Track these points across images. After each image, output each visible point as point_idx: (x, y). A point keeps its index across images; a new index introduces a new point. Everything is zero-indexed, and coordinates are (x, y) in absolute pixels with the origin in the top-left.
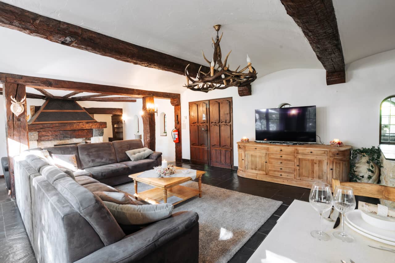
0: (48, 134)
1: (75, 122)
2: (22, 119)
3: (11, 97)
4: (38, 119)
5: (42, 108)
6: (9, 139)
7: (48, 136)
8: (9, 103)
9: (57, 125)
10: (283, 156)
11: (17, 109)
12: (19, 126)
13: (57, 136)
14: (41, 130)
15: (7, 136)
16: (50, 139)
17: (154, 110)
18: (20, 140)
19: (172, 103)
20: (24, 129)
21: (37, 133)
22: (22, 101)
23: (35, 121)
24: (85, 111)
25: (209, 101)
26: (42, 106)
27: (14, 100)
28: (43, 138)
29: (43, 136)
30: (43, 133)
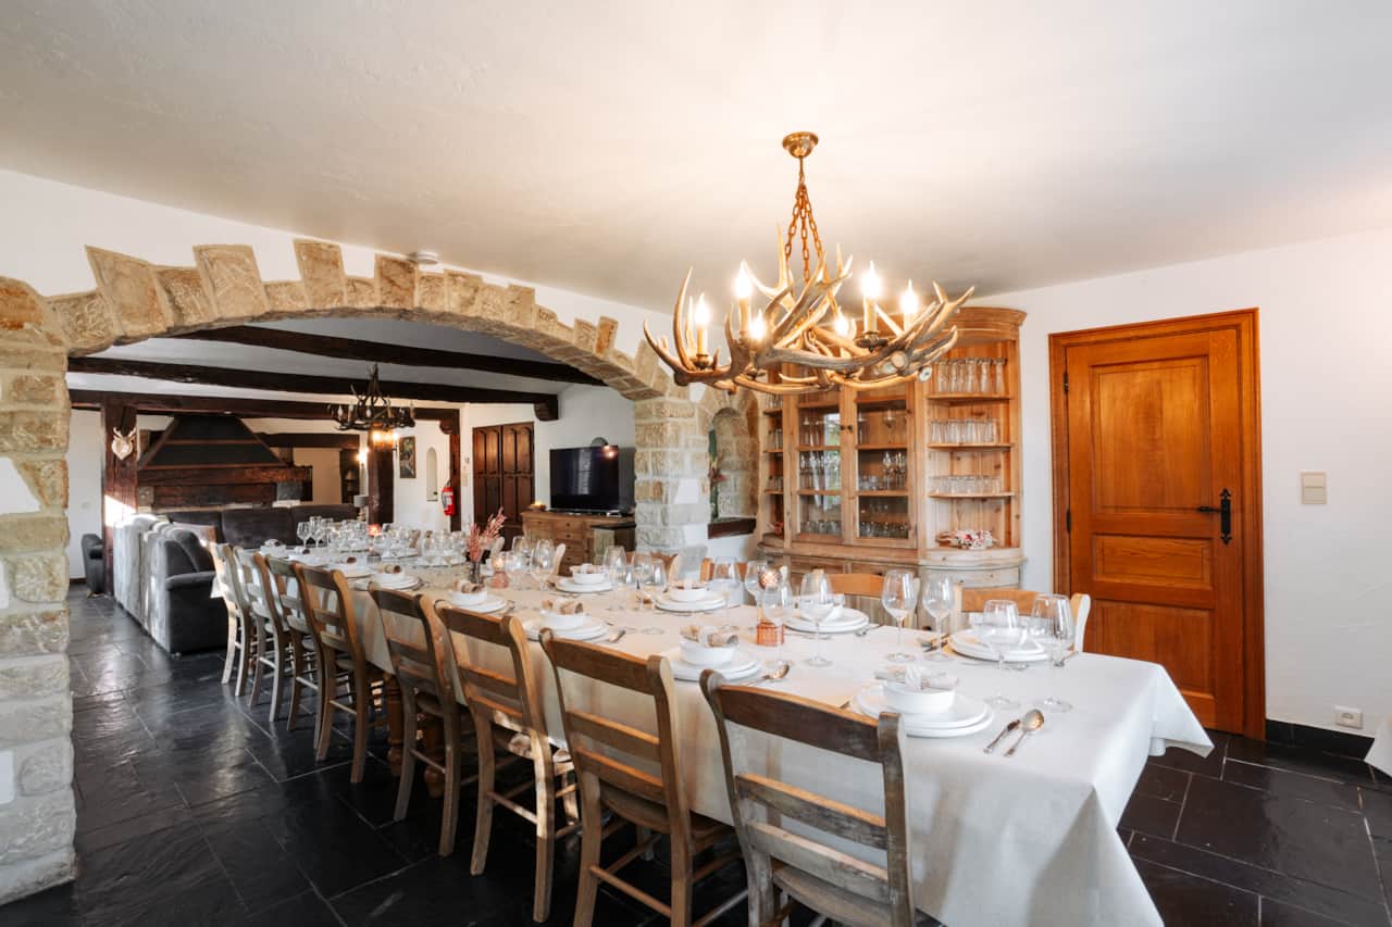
0: (174, 492)
1: (236, 466)
2: (128, 464)
3: (115, 430)
4: (156, 460)
5: (165, 435)
6: (107, 498)
7: (175, 496)
8: (110, 438)
9: (196, 472)
10: (572, 535)
11: (122, 449)
12: (123, 476)
13: (193, 496)
14: (162, 483)
15: (103, 493)
16: (180, 503)
17: (390, 446)
18: (123, 499)
19: (443, 429)
20: (131, 479)
21: (152, 490)
22: (130, 435)
23: (148, 465)
24: (260, 441)
25: (502, 427)
26: (167, 430)
27: (119, 434)
28: (163, 501)
29: (164, 495)
30: (165, 490)
